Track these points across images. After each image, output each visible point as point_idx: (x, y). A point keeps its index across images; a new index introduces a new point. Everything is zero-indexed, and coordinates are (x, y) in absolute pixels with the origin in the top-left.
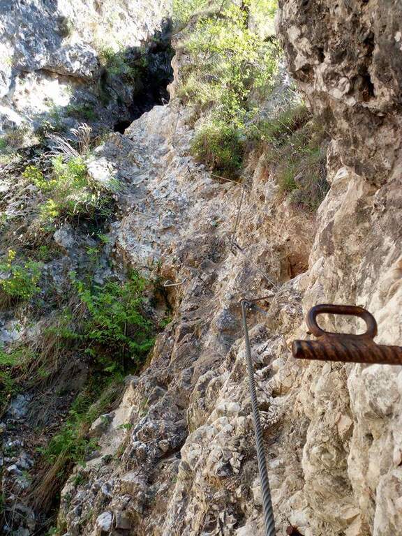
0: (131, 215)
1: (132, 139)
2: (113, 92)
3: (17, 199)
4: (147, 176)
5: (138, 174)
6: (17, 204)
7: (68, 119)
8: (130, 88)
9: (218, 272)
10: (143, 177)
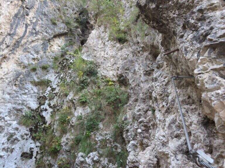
0: (102, 65)
1: (90, 44)
2: (75, 33)
3: (68, 76)
4: (100, 52)
5: (97, 53)
6: (69, 77)
7: (67, 47)
8: (79, 30)
9: (135, 69)
10: (99, 53)
